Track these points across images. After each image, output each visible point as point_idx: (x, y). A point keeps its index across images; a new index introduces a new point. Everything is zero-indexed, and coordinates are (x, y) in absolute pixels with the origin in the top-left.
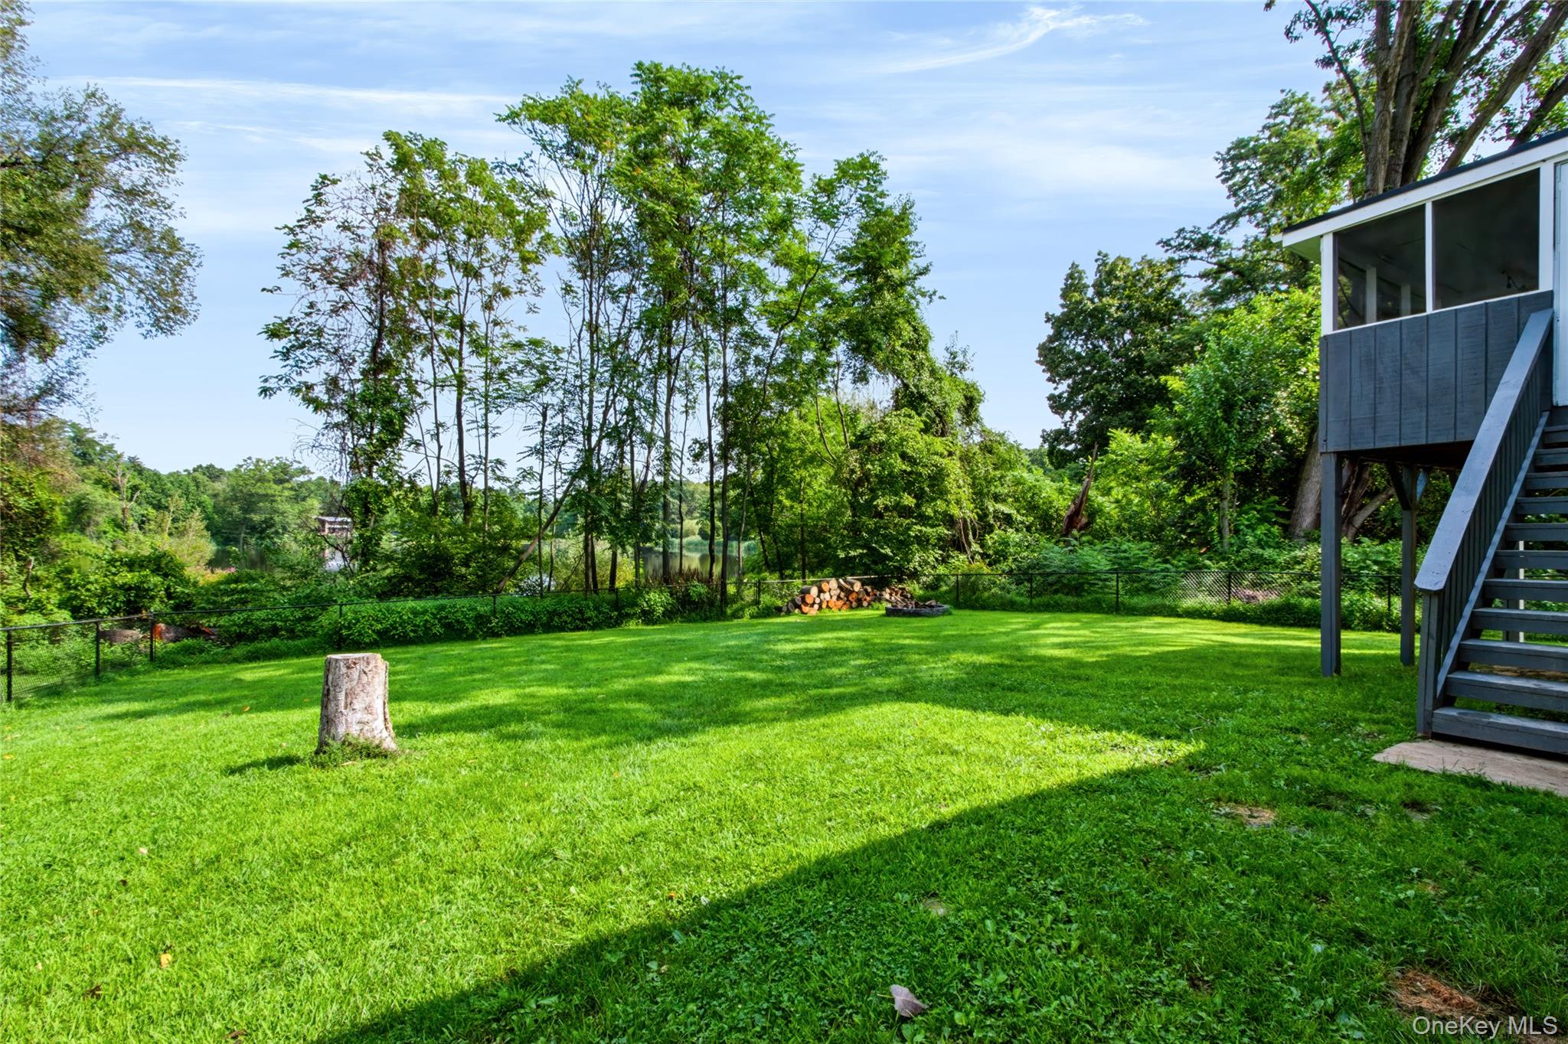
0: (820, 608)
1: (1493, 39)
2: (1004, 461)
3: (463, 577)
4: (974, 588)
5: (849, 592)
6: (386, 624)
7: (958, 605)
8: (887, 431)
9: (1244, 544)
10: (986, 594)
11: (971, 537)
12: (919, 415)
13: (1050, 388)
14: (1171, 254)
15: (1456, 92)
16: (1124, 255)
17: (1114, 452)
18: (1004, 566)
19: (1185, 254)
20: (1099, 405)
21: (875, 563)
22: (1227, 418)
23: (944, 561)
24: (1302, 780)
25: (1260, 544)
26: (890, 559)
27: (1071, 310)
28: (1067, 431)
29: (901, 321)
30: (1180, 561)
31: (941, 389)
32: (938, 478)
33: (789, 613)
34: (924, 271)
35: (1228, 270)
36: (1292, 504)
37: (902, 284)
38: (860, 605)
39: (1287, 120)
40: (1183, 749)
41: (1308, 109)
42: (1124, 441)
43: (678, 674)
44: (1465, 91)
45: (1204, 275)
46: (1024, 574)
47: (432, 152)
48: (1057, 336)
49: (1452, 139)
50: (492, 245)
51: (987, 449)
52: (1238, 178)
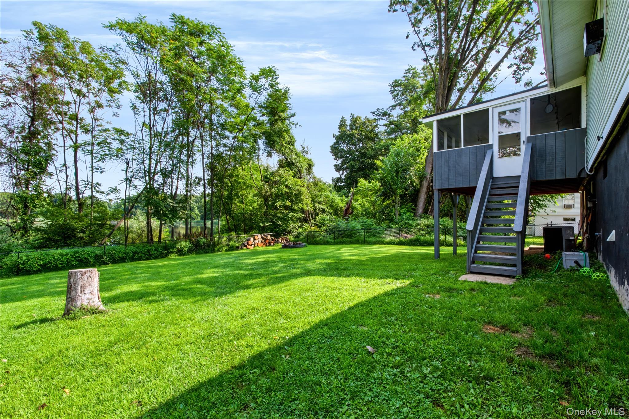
0: (255, 246)
1: (469, 60)
2: (322, 189)
3: (81, 238)
4: (313, 237)
5: (266, 240)
6: (46, 261)
8: (280, 176)
9: (403, 219)
10: (318, 239)
11: (311, 218)
12: (292, 170)
13: (335, 162)
14: (375, 117)
15: (459, 76)
16: (360, 116)
17: (360, 187)
18: (324, 228)
19: (380, 117)
20: (352, 168)
21: (275, 228)
22: (397, 176)
23: (301, 227)
24: (443, 286)
25: (408, 219)
26: (281, 226)
27: (342, 134)
28: (341, 178)
29: (285, 134)
30: (383, 225)
31: (299, 161)
32: (299, 195)
33: (242, 249)
34: (293, 115)
35: (393, 124)
36: (416, 206)
37: (285, 119)
38: (270, 245)
39: (410, 75)
40: (407, 282)
41: (416, 73)
42: (363, 183)
43: (208, 274)
44: (462, 76)
45: (384, 125)
46: (331, 231)
47: (60, 35)
48: (337, 143)
49: (459, 90)
50: (94, 84)
51: (316, 184)
52: (395, 93)
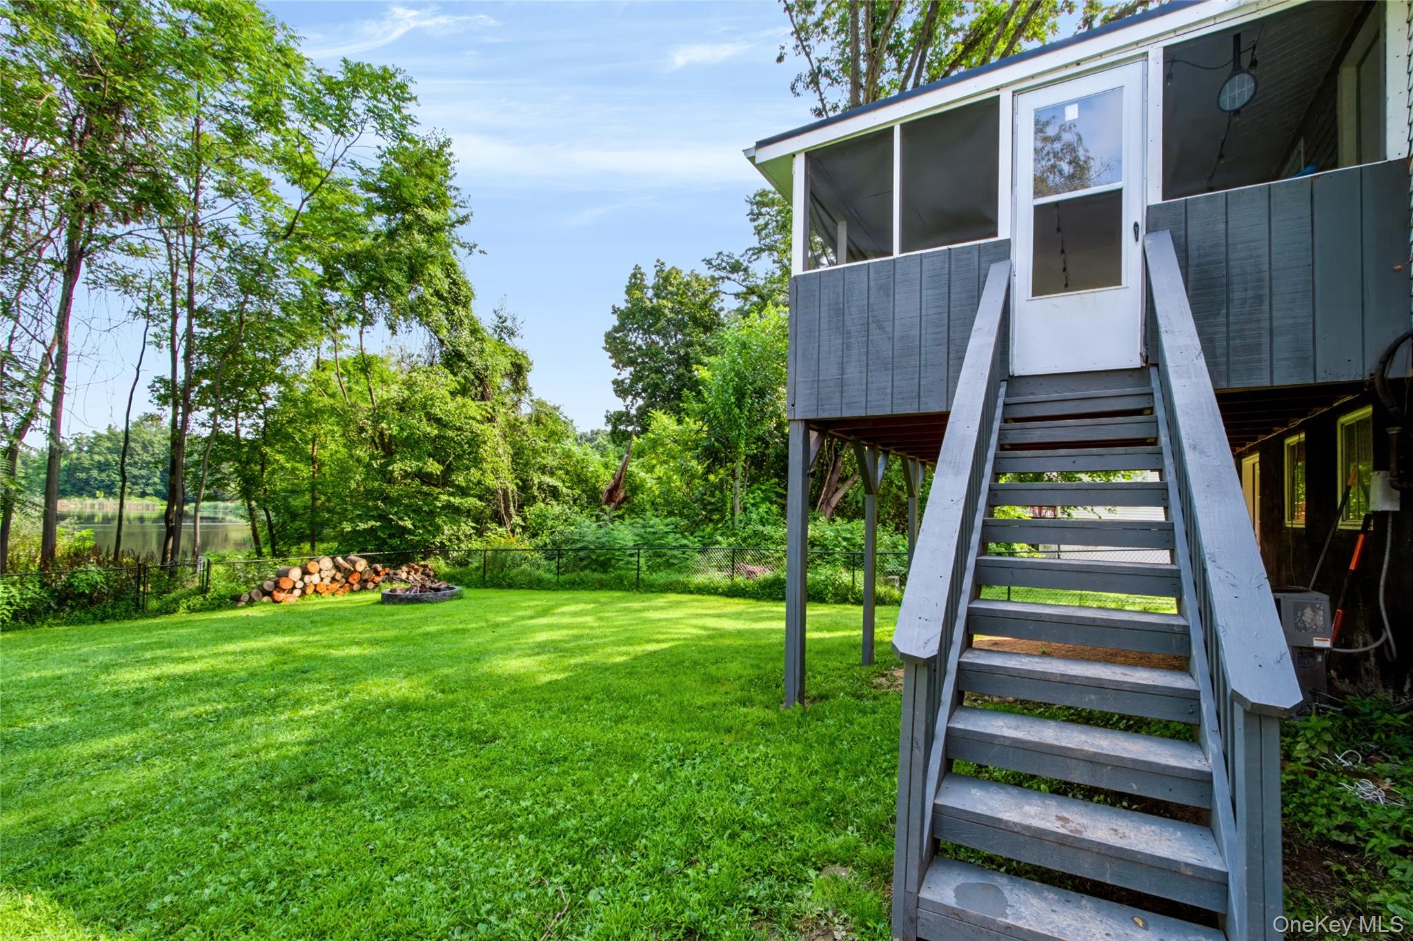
0: (304, 592)
4: (503, 565)
5: (348, 574)
7: (483, 584)
9: (750, 521)
10: (514, 572)
11: (511, 509)
12: (455, 374)
13: (614, 374)
14: (712, 272)
16: (679, 268)
17: (653, 432)
18: (540, 540)
19: (723, 274)
20: (653, 390)
21: (391, 536)
22: (739, 405)
25: (762, 522)
26: (410, 532)
27: (633, 306)
28: (628, 413)
29: (435, 268)
30: (696, 538)
31: (482, 351)
32: (472, 449)
33: (251, 602)
34: (462, 221)
35: (754, 294)
37: (438, 229)
38: (363, 588)
42: (663, 422)
45: (737, 295)
46: (557, 549)
48: (621, 328)
52: (761, 221)
